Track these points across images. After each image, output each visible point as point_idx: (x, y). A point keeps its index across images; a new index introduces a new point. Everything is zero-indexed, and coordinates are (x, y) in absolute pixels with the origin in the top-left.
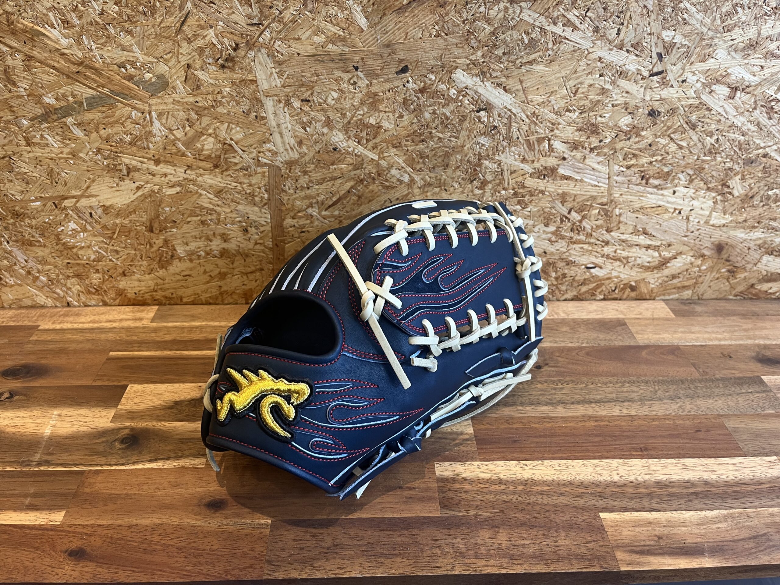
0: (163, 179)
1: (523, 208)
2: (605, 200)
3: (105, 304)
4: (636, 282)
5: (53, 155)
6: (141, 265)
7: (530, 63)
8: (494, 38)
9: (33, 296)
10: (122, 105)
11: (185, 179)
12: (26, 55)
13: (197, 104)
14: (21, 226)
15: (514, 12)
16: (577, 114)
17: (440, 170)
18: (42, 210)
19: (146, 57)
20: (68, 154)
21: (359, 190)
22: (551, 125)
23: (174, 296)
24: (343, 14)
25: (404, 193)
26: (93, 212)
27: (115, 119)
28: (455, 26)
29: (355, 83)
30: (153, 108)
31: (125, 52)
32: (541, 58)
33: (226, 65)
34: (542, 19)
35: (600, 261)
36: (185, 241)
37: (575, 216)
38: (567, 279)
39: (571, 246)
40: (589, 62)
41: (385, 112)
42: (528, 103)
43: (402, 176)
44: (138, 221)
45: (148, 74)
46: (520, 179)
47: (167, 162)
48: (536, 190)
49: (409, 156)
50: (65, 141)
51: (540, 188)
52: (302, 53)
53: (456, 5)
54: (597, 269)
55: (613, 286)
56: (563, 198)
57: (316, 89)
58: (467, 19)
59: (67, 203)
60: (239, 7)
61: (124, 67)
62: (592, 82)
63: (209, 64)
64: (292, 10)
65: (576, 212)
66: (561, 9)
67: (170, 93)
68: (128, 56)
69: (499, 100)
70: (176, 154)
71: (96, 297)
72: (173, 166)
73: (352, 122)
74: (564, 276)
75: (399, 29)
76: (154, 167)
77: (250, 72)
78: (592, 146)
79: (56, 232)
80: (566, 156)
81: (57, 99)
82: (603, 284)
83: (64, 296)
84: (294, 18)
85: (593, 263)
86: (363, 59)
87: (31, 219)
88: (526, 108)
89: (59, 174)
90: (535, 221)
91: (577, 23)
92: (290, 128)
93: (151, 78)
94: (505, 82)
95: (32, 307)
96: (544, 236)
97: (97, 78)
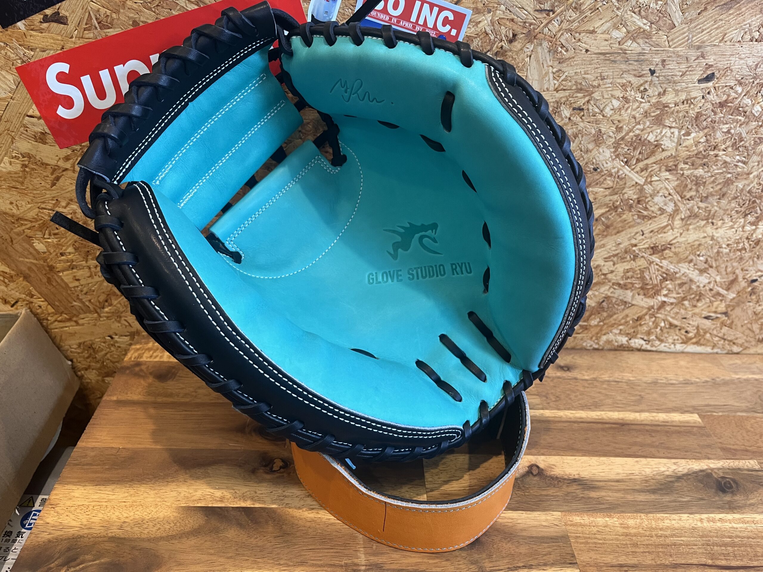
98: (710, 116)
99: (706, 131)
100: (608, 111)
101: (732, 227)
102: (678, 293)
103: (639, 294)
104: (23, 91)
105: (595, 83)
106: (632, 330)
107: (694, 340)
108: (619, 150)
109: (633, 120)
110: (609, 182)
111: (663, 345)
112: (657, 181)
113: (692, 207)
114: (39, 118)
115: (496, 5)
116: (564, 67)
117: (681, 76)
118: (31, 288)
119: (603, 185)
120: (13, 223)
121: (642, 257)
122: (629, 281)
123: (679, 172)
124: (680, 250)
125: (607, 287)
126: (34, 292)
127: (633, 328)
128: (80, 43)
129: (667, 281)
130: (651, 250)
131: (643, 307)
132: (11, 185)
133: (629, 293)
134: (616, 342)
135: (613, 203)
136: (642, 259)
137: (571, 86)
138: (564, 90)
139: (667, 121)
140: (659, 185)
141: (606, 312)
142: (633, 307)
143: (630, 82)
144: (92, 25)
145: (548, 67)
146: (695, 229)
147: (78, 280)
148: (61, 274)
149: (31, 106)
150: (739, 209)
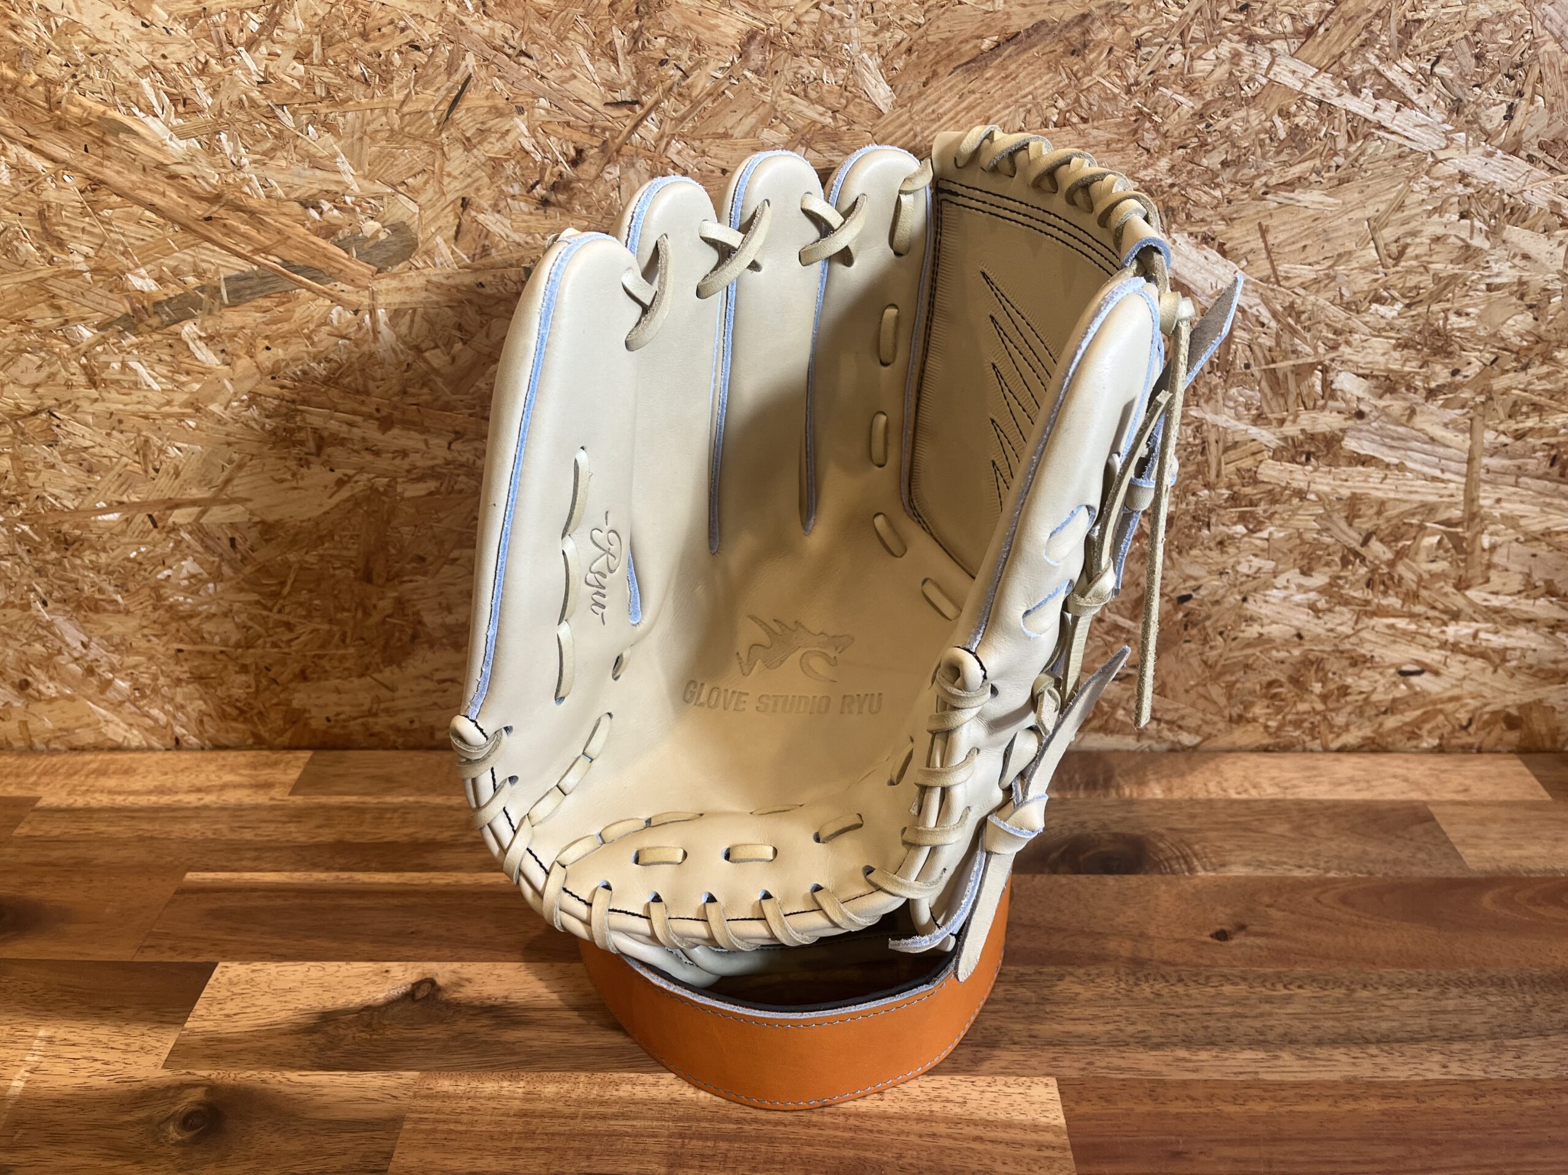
0: (398, 461)
1: (1252, 531)
2: (1456, 513)
3: (260, 743)
4: (1520, 707)
5: (150, 408)
6: (343, 658)
7: (1290, 185)
8: (1202, 126)
9: (99, 722)
10: (308, 294)
11: (448, 463)
12: (88, 177)
13: (480, 290)
14: (74, 567)
15: (1255, 64)
16: (1399, 306)
18: (123, 533)
19: (366, 184)
20: (181, 406)
22: (1331, 336)
23: (416, 725)
24: (835, 75)
26: (237, 536)
27: (293, 326)
28: (1107, 100)
30: (381, 299)
31: (318, 172)
32: (1318, 173)
33: (553, 198)
34: (1325, 81)
35: (1433, 657)
36: (444, 602)
37: (1378, 549)
38: (1349, 698)
39: (1366, 622)
40: (1437, 184)
42: (1278, 283)
44: (338, 557)
45: (371, 222)
46: (1248, 463)
47: (408, 424)
48: (1285, 488)
50: (177, 377)
51: (1295, 484)
53: (1111, 50)
54: (1426, 676)
55: (1463, 716)
56: (1353, 506)
58: (1137, 83)
59: (179, 516)
60: (587, 62)
61: (316, 207)
62: (1440, 231)
64: (713, 69)
65: (1381, 541)
66: (1372, 58)
67: (421, 265)
68: (324, 180)
69: (1206, 275)
70: (428, 405)
71: (240, 726)
72: (422, 433)
74: (1344, 691)
75: (968, 109)
76: (378, 435)
77: (608, 214)
78: (1433, 385)
79: (152, 582)
80: (1364, 408)
81: (160, 280)
82: (1441, 711)
83: (168, 723)
84: (716, 88)
85: (1417, 662)
87: (96, 552)
88: (1270, 294)
89: (161, 451)
90: (1278, 561)
91: (1410, 91)
93: (378, 231)
94: (1222, 233)
95: (97, 748)
96: (1299, 597)
97: (253, 233)
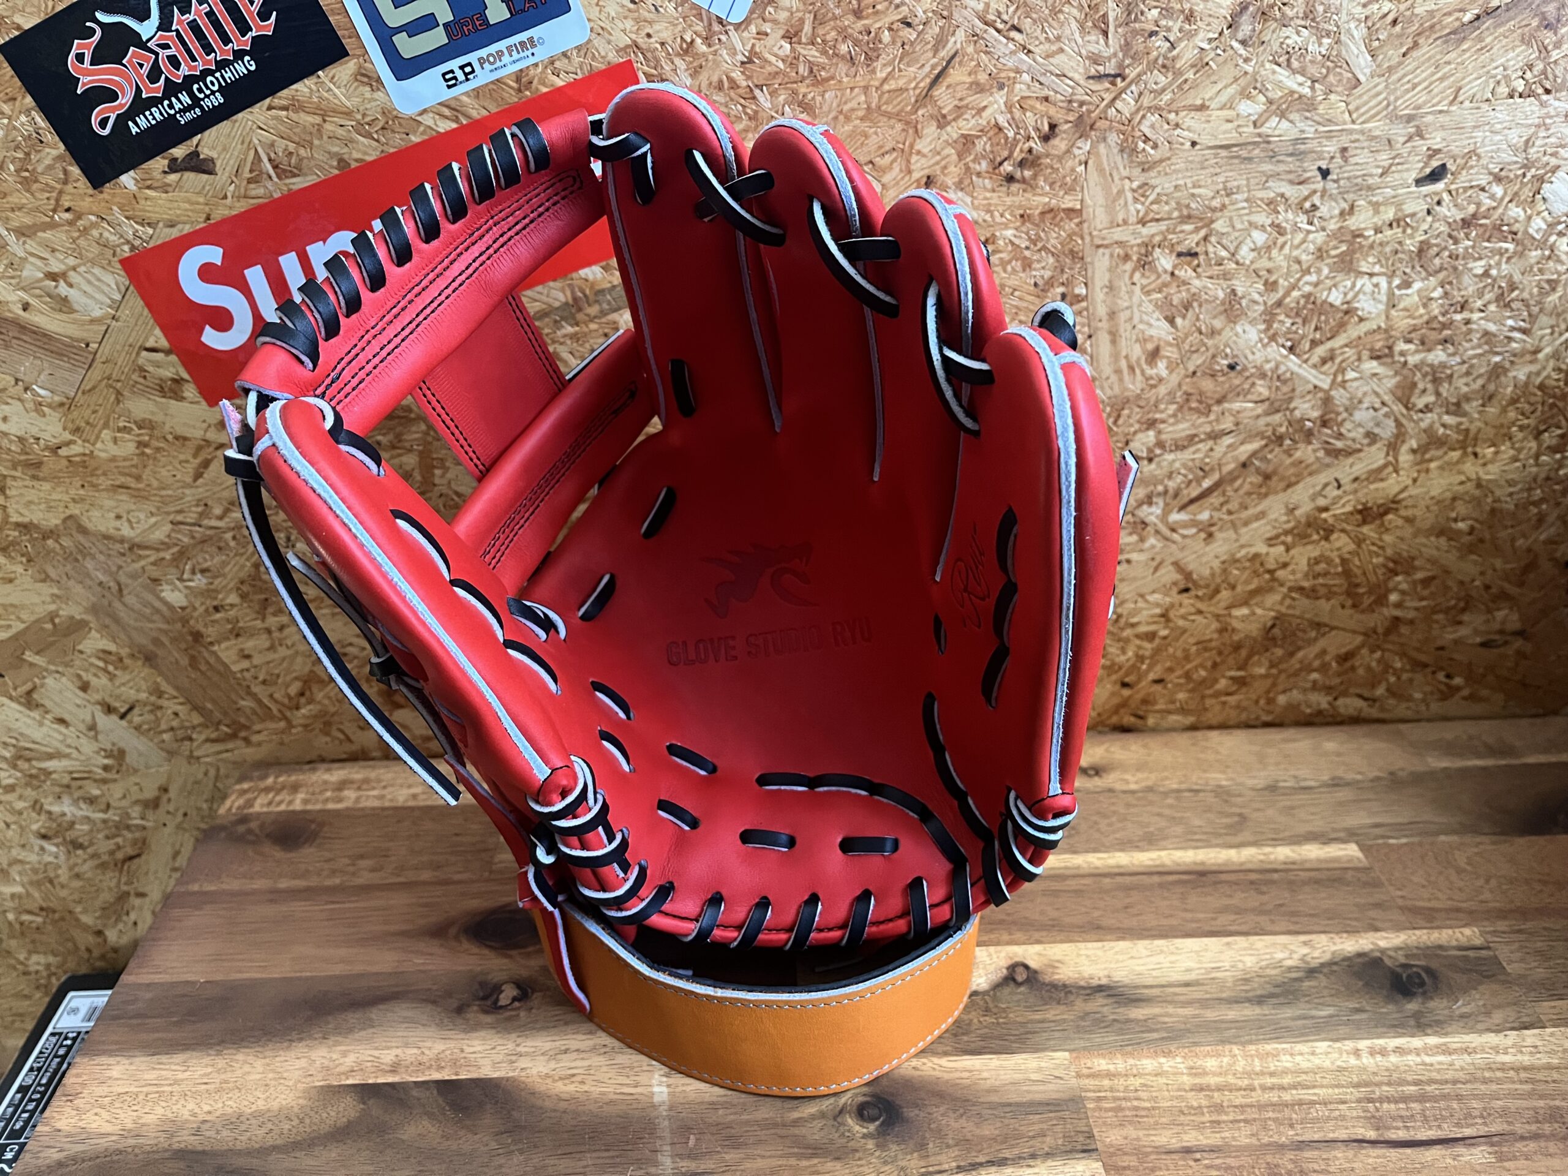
17: (1472, 407)
21: (1269, 461)
24: (1320, 45)
25: (1375, 466)
29: (1314, 207)
33: (1018, 175)
41: (1371, 275)
43: (1378, 425)
49: (1405, 378)
52: (1205, 140)
57: (1220, 225)
60: (1077, 36)
63: (979, 174)
64: (1201, 40)
73: (1288, 300)
75: (1442, 79)
77: (1070, 190)
84: (1201, 59)
86: (1344, 150)
92: (1136, 320)
98: (1445, 248)
99: (1441, 276)
100: (1245, 254)
101: (1515, 459)
102: (1422, 599)
103: (1343, 607)
104: (136, 303)
105: (1216, 203)
106: (1338, 680)
107: (1466, 692)
108: (1275, 326)
109: (1297, 267)
110: (1261, 390)
111: (1404, 705)
112: (1356, 379)
113: (1431, 426)
114: (167, 353)
115: (1012, 75)
116: (1153, 178)
117: (1381, 175)
118: (159, 680)
119: (1249, 397)
120: (123, 555)
121: (1343, 531)
122: (1321, 581)
123: (1397, 358)
124: (1418, 512)
125: (1277, 597)
126: (165, 686)
127: (1339, 675)
128: (241, 206)
129: (1397, 574)
130: (1359, 517)
131: (1354, 632)
132: (118, 483)
133: (1324, 605)
134: (1309, 706)
135: (1274, 430)
136: (1343, 535)
137: (1170, 212)
138: (1157, 220)
139: (1363, 263)
140: (1359, 388)
141: (1282, 647)
142: (1334, 633)
143: (1282, 195)
144: (261, 172)
145: (1122, 179)
146: (1441, 468)
147: (248, 657)
148: (216, 648)
149: (152, 329)
150: (1526, 422)
